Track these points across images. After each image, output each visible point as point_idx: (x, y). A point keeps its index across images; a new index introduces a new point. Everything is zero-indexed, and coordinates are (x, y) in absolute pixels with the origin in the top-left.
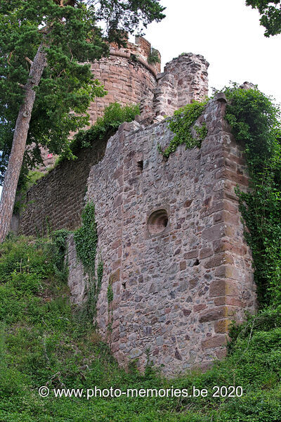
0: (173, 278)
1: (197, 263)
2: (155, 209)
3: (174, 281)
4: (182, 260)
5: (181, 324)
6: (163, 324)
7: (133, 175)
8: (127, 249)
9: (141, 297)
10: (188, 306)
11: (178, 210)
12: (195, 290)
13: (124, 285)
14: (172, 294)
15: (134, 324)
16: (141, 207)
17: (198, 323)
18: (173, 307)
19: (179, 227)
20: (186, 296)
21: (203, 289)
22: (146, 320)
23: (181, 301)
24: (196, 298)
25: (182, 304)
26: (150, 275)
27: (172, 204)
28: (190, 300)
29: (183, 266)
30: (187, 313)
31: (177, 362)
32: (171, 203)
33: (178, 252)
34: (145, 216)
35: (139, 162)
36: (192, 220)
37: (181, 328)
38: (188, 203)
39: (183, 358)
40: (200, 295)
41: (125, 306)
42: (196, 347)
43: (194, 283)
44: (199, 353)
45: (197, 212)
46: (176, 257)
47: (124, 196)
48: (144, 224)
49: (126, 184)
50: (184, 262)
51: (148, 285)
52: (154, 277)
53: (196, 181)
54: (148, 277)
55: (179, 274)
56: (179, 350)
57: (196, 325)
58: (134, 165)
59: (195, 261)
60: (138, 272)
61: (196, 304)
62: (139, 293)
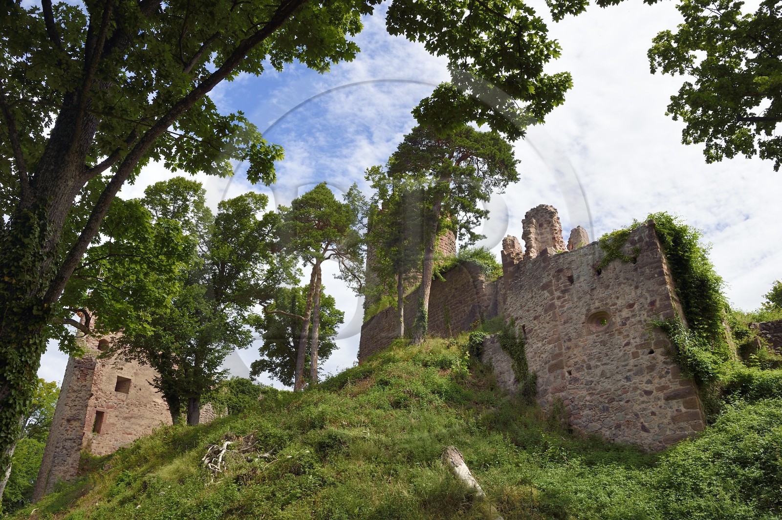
0: (626, 365)
1: (652, 352)
2: (593, 311)
3: (628, 368)
4: (634, 350)
5: (643, 402)
6: (622, 403)
7: (565, 286)
8: (568, 344)
9: (592, 382)
10: (649, 387)
11: (620, 311)
12: (654, 374)
13: (570, 373)
14: (628, 379)
15: (588, 403)
16: (577, 310)
17: (663, 401)
18: (631, 389)
19: (624, 324)
20: (645, 379)
21: (663, 373)
22: (601, 400)
24: (656, 381)
25: (641, 385)
26: (599, 364)
27: (613, 307)
28: (649, 382)
29: (635, 355)
30: (648, 393)
31: (645, 434)
32: (611, 306)
33: (628, 344)
34: (584, 317)
35: (568, 277)
36: (638, 318)
37: (644, 406)
38: (631, 306)
39: (652, 431)
40: (661, 377)
41: (574, 389)
42: (666, 421)
43: (651, 368)
44: (670, 426)
45: (643, 312)
46: (626, 348)
47: (557, 303)
48: (583, 323)
49: (557, 294)
50: (637, 352)
51: (598, 371)
52: (603, 365)
53: (637, 287)
54: (597, 365)
55: (632, 362)
56: (646, 424)
57: (662, 403)
58: (563, 279)
59: (649, 351)
60: (584, 361)
61: (657, 385)
62: (588, 378)
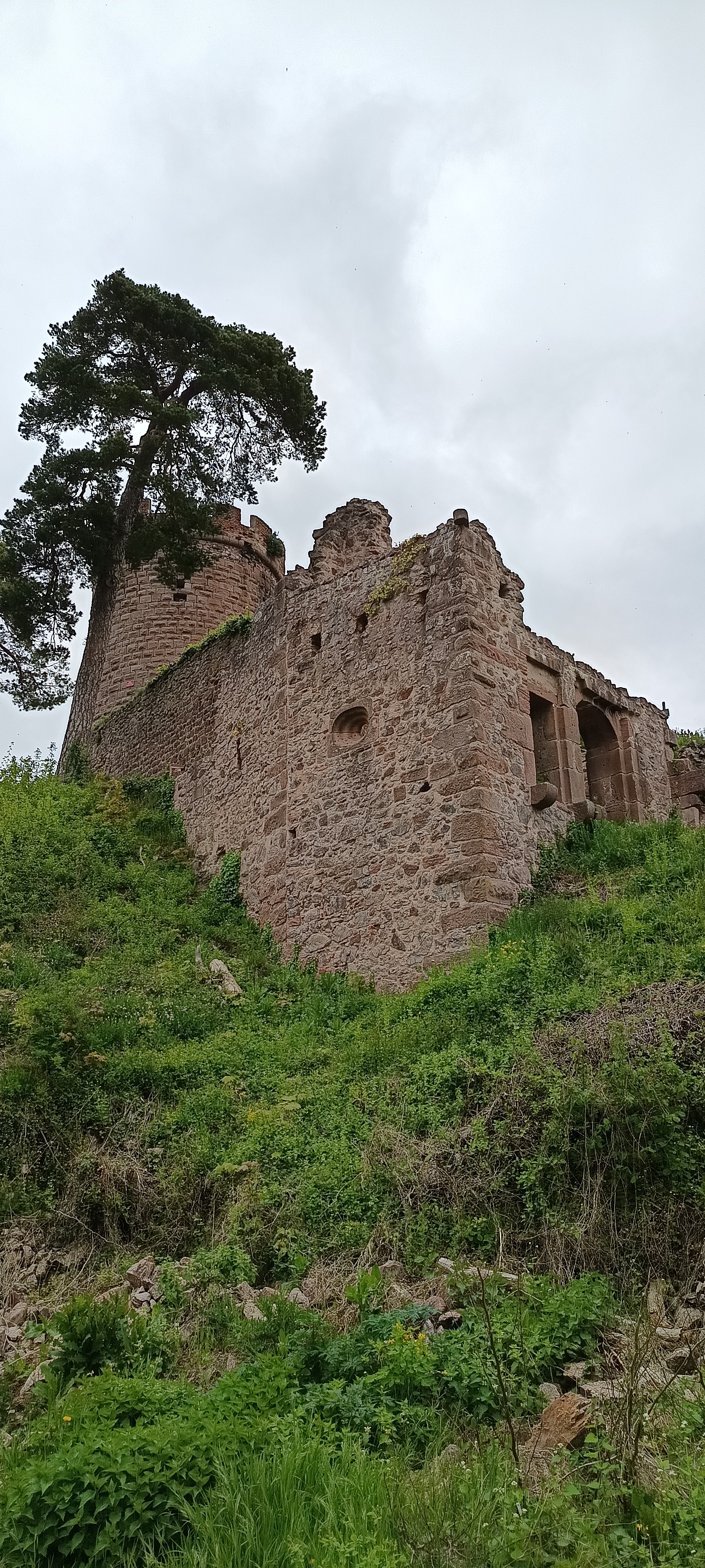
0: (384, 815)
1: (426, 788)
2: (345, 707)
3: (384, 821)
4: (398, 784)
5: (401, 889)
6: (366, 891)
7: (305, 656)
8: (298, 774)
9: (326, 850)
10: (413, 859)
11: (387, 706)
12: (424, 831)
13: (293, 832)
14: (381, 842)
15: (314, 893)
16: (320, 705)
17: (432, 886)
18: (384, 862)
19: (390, 732)
20: (408, 843)
21: (439, 829)
22: (336, 885)
23: (400, 852)
24: (427, 845)
25: (401, 855)
26: (340, 813)
27: (376, 698)
28: (414, 848)
29: (399, 794)
30: (410, 870)
31: (396, 953)
32: (373, 695)
33: (390, 773)
34: (328, 719)
35: (313, 637)
36: (413, 720)
37: (401, 896)
38: (405, 694)
39: (408, 946)
40: (434, 839)
41: (297, 865)
42: (431, 926)
43: (421, 820)
44: (437, 937)
45: (422, 707)
46: (387, 780)
47: (289, 691)
48: (325, 732)
49: (291, 672)
50: (402, 788)
51: (337, 829)
52: (346, 816)
53: (418, 657)
54: (337, 816)
55: (393, 807)
56: (399, 933)
57: (428, 890)
58: (305, 641)
59: (421, 786)
60: (317, 808)
61: (426, 855)
62: (321, 843)
